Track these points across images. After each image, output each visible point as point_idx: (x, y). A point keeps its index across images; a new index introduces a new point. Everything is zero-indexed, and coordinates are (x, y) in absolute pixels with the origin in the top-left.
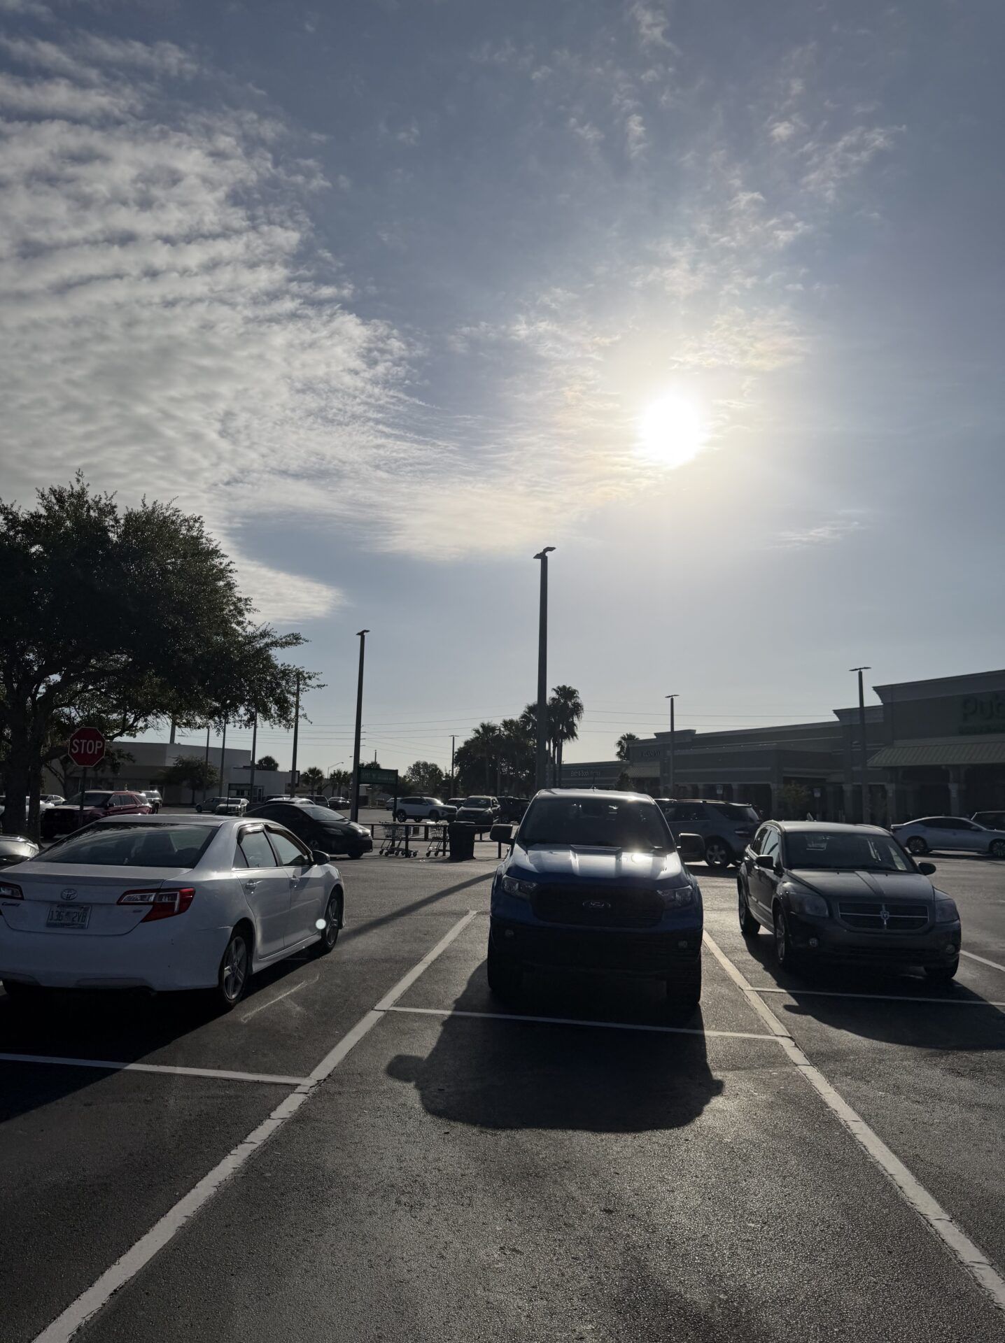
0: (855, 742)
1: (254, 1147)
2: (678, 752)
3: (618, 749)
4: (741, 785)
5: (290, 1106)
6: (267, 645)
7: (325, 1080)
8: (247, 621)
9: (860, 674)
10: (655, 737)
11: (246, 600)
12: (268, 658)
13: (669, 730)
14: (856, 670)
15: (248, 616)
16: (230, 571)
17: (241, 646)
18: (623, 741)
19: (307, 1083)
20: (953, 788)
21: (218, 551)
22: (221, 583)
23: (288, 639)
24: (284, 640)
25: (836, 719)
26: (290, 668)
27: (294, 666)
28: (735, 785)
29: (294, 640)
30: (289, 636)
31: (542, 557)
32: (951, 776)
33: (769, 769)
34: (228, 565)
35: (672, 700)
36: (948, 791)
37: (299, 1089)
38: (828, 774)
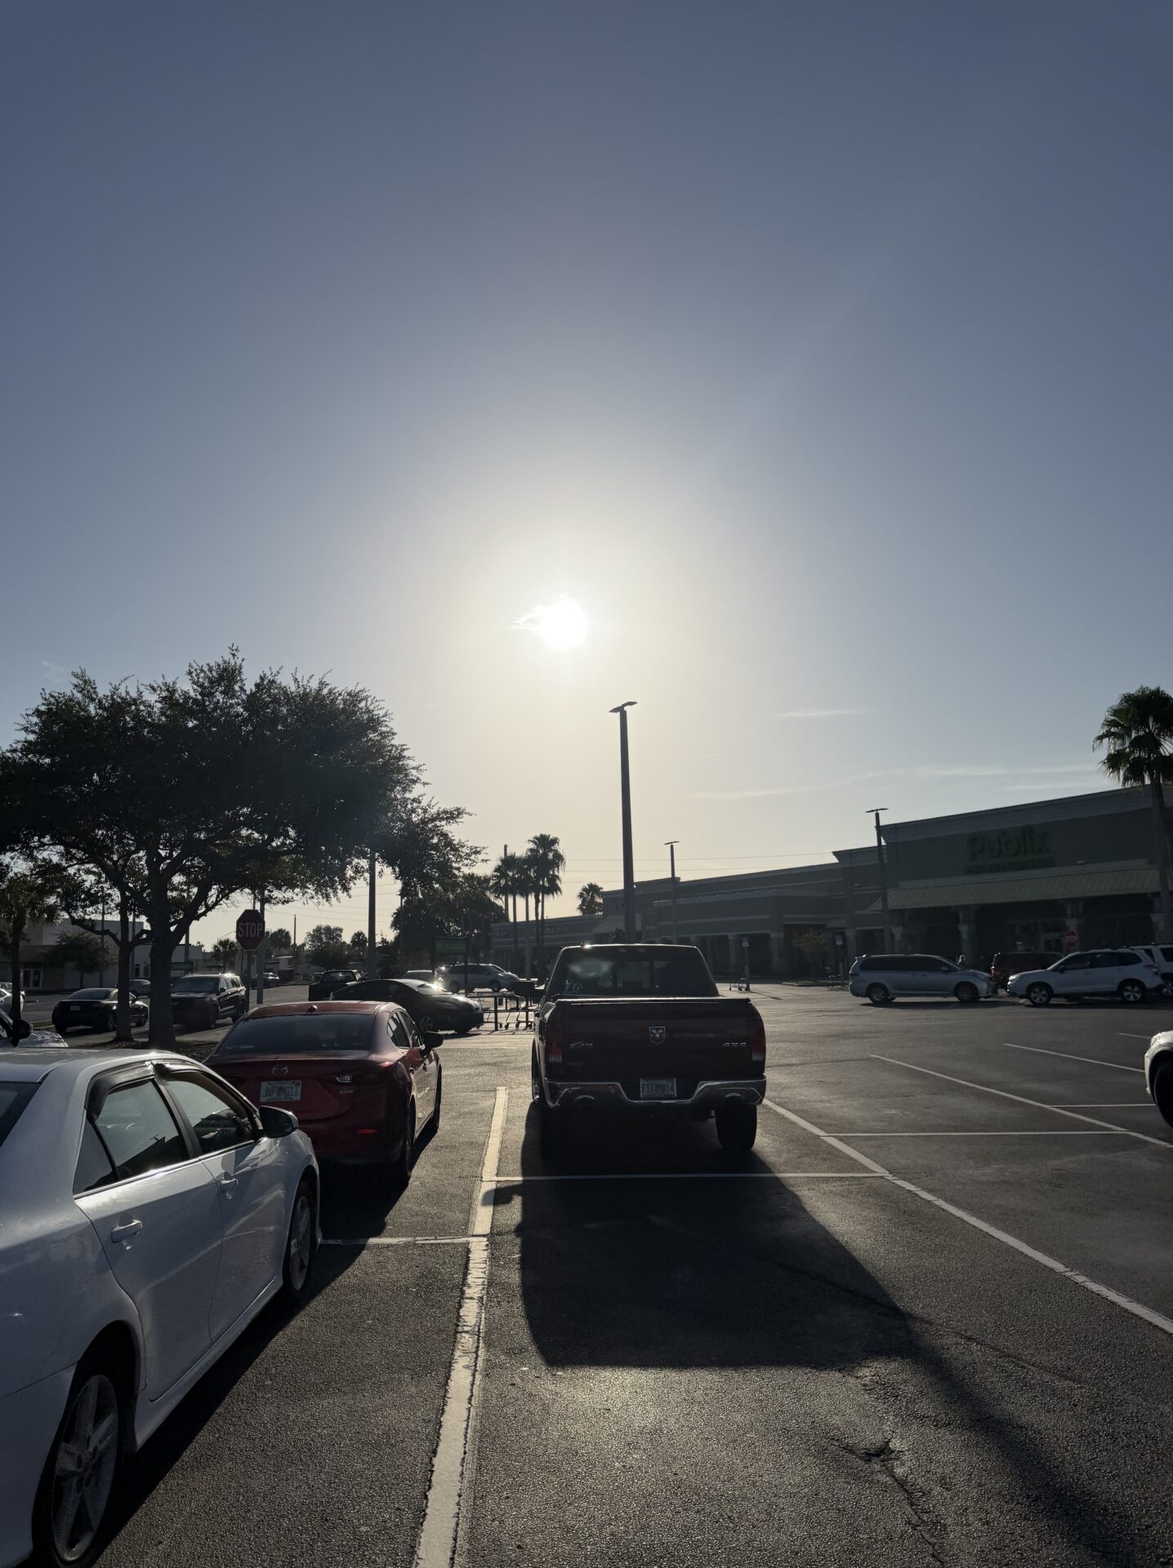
0: (857, 885)
3: (579, 902)
9: (877, 815)
14: (872, 811)
18: (585, 893)
20: (964, 930)
25: (835, 860)
28: (731, 936)
30: (454, 810)
32: (961, 917)
33: (768, 917)
35: (672, 847)
36: (959, 933)
38: (828, 920)
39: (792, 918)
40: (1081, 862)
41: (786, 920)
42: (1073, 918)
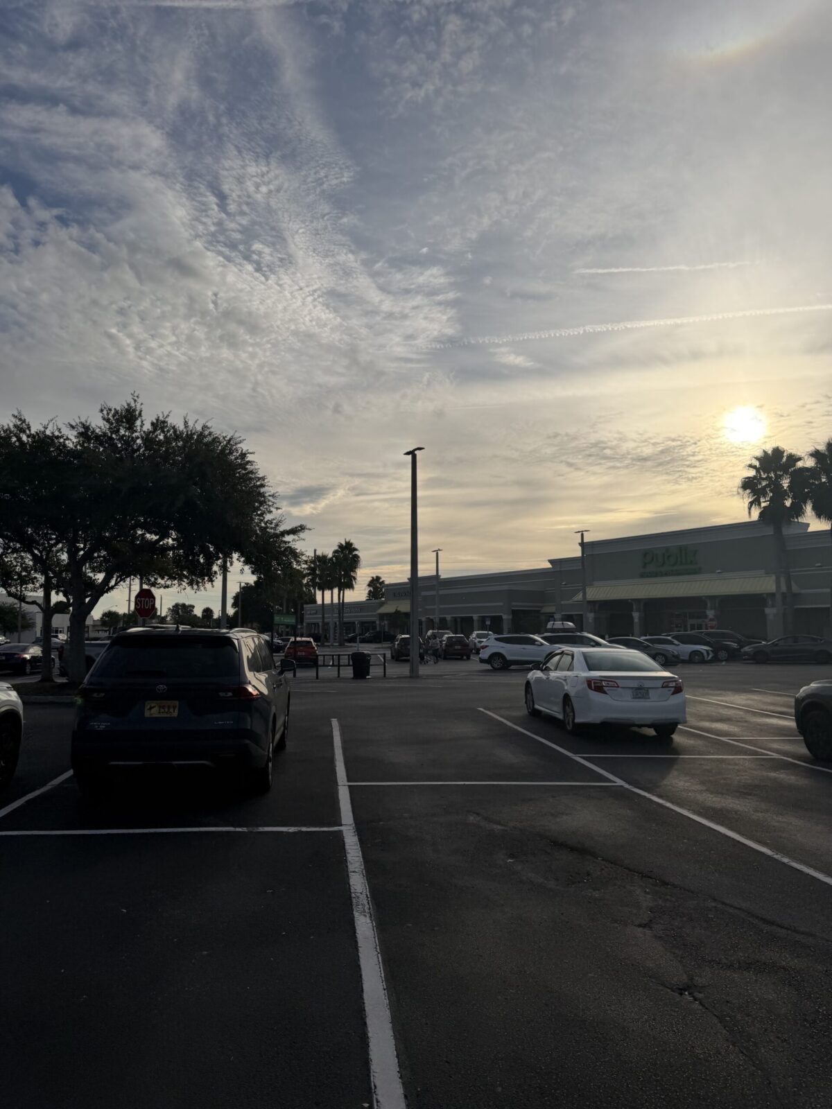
0: (563, 583)
2: (442, 592)
4: (479, 616)
9: (582, 535)
13: (435, 573)
14: (579, 532)
18: (372, 583)
20: (636, 615)
25: (549, 566)
28: (475, 617)
31: (412, 453)
32: (634, 607)
35: (437, 554)
36: (632, 618)
38: (542, 607)
39: (519, 605)
40: (719, 571)
41: (516, 606)
42: (711, 609)
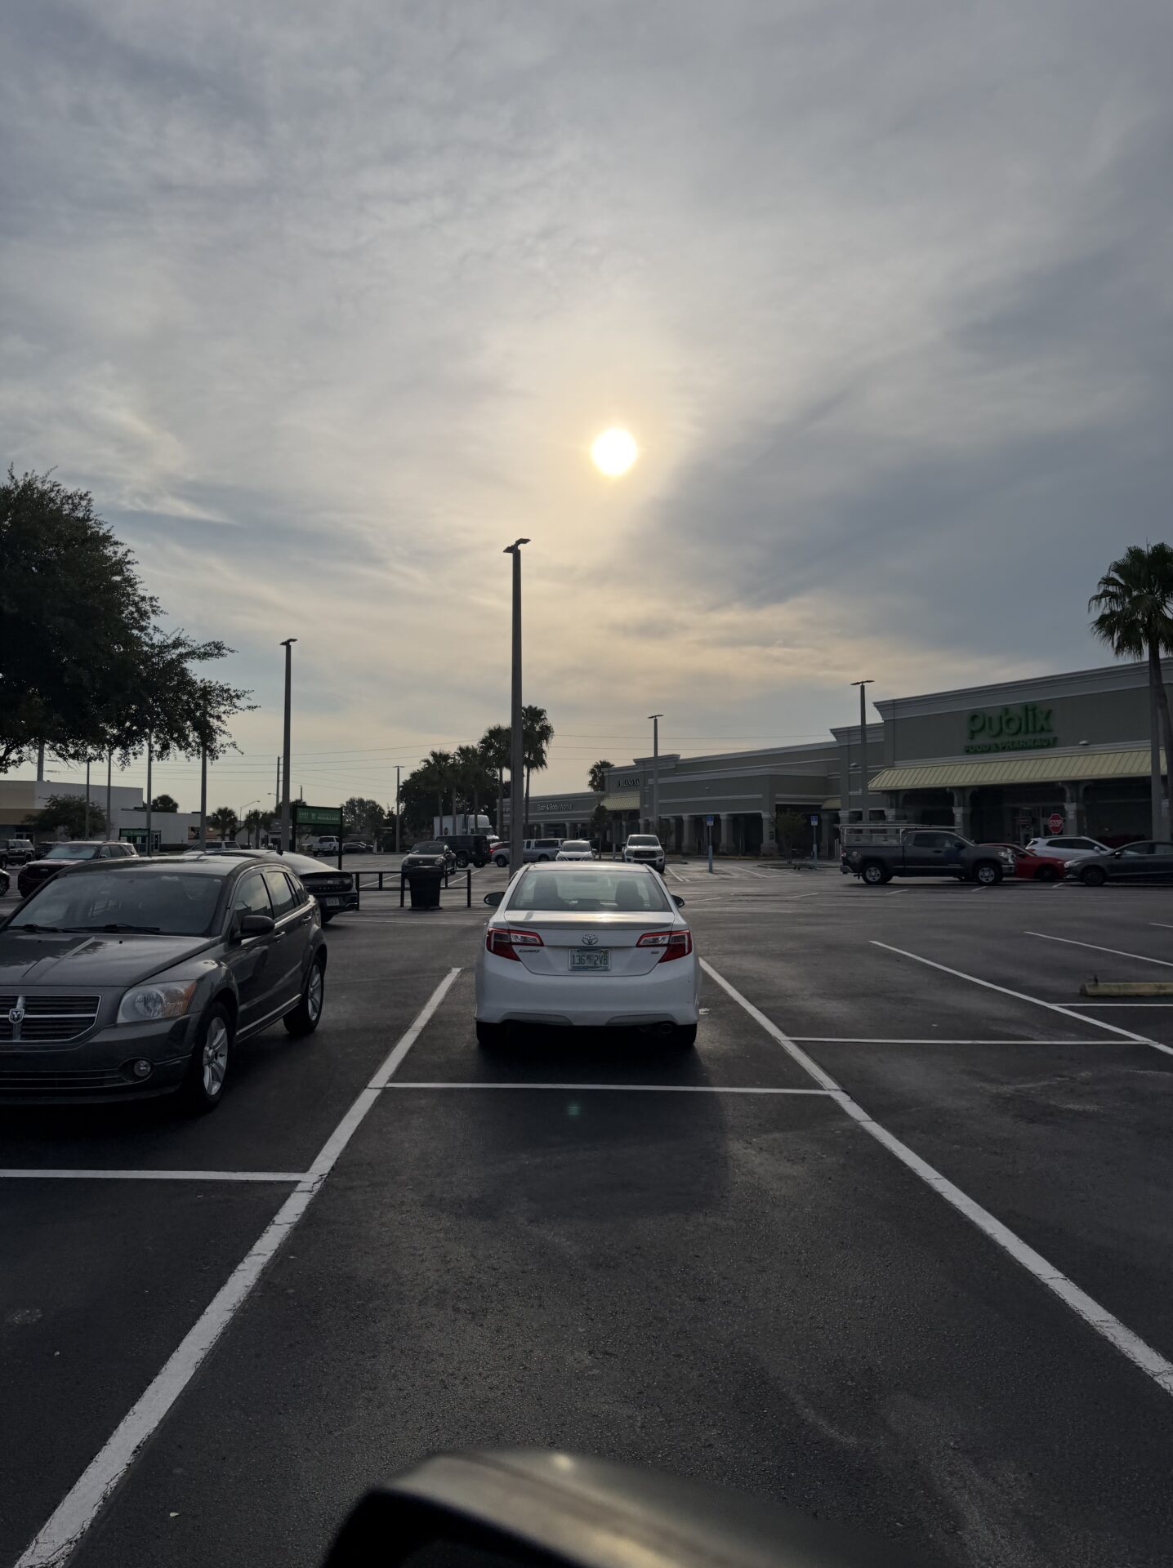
1: (265, 1259)
2: (662, 781)
3: (590, 778)
4: (729, 815)
5: (294, 1208)
6: (181, 655)
7: (329, 1174)
8: (151, 626)
10: (634, 764)
11: (151, 599)
12: (184, 672)
13: (652, 755)
14: (858, 683)
15: (154, 620)
16: (129, 563)
17: (148, 658)
18: (596, 769)
19: (310, 1180)
20: (958, 812)
21: (111, 537)
22: (118, 578)
23: (208, 648)
24: (202, 650)
26: (212, 685)
27: (217, 683)
29: (215, 650)
30: (209, 645)
31: (514, 550)
32: (956, 800)
33: (760, 796)
34: (126, 555)
35: (656, 721)
36: (952, 816)
37: (300, 1187)
38: (824, 800)
39: (786, 798)
40: (1084, 742)
41: (779, 799)
42: (1073, 802)
